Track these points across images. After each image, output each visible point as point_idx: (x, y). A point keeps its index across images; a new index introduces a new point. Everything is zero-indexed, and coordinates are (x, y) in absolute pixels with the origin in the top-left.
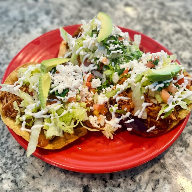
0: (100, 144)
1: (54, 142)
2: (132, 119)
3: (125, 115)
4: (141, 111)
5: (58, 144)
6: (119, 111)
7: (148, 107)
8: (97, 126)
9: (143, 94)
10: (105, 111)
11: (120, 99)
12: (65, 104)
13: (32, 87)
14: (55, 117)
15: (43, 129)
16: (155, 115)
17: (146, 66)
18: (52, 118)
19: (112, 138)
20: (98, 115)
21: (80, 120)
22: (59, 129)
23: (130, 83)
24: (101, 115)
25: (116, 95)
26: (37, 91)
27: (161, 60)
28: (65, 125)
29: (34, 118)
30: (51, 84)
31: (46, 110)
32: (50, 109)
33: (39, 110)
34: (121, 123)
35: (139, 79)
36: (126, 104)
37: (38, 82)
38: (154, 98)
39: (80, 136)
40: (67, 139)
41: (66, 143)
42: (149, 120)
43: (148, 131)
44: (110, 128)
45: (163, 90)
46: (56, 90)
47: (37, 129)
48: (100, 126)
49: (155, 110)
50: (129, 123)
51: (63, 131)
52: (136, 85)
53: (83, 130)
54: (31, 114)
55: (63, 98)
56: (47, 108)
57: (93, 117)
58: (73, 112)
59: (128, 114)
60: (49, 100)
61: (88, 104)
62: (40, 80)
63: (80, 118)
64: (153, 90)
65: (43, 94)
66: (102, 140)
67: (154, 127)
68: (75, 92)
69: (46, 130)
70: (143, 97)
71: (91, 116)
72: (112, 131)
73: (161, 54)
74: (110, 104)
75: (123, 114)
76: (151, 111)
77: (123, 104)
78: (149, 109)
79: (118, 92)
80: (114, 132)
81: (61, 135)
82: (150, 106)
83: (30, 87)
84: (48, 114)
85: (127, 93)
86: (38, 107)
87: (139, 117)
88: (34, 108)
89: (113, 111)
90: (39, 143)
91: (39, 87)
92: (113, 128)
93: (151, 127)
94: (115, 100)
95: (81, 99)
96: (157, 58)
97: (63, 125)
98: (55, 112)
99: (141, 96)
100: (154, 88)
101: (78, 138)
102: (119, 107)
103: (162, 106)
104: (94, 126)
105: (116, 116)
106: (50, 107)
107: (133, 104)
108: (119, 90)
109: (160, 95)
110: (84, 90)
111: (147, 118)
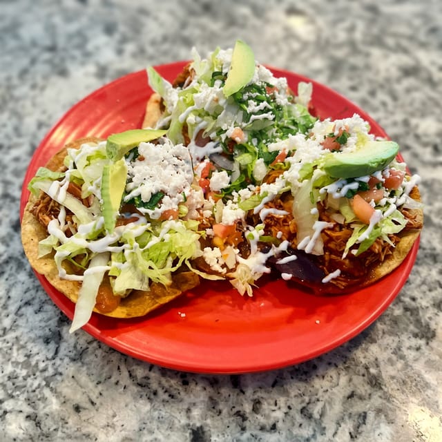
0: (224, 307)
1: (130, 303)
2: (292, 254)
3: (277, 246)
4: (311, 239)
5: (138, 307)
6: (266, 239)
7: (326, 231)
8: (220, 270)
9: (315, 203)
10: (237, 239)
11: (269, 214)
12: (155, 223)
13: (87, 188)
14: (133, 251)
15: (109, 274)
16: (340, 247)
17: (321, 147)
18: (127, 252)
19: (250, 294)
20: (223, 247)
21: (185, 256)
22: (141, 275)
23: (289, 180)
24: (229, 247)
25: (261, 206)
26: (98, 196)
27: (353, 134)
28: (153, 266)
29: (90, 252)
30: (127, 183)
31: (114, 236)
32: (125, 234)
33: (101, 235)
34: (270, 262)
35: (308, 173)
36: (279, 224)
37: (101, 178)
38: (338, 212)
39: (184, 291)
40: (158, 297)
41: (153, 305)
42: (327, 258)
43: (325, 280)
44: (245, 273)
45: (356, 196)
46: (137, 195)
47: (95, 274)
49: (340, 236)
50: (286, 264)
51: (150, 279)
52: (300, 185)
53: (192, 278)
54: (85, 244)
55: (150, 212)
56: (120, 233)
57: (213, 250)
58: (171, 241)
59: (284, 246)
60: (123, 215)
61: (202, 224)
62: (103, 175)
63: (186, 253)
64: (337, 195)
65: (109, 203)
66: (230, 297)
67: (337, 273)
68: (176, 199)
69: (115, 277)
70: (314, 210)
71: (208, 249)
72: (251, 280)
73: (354, 123)
74: (248, 224)
75: (273, 245)
76: (331, 239)
77: (275, 225)
78: (327, 234)
79: (266, 200)
80: (255, 282)
81: (145, 287)
82: (329, 229)
83: (83, 188)
84: (119, 244)
85: (283, 201)
86: (99, 230)
87: (307, 250)
88: (91, 231)
89: (253, 237)
90: (97, 305)
91: (102, 189)
92: (252, 273)
93: (332, 272)
94: (258, 215)
95: (187, 214)
96: (345, 130)
97: (150, 268)
98: (134, 240)
99: (312, 208)
100: (337, 191)
101: (181, 293)
102: (267, 230)
103: (353, 229)
104: (213, 269)
105: (259, 249)
106: (124, 230)
107: (295, 224)
108: (266, 194)
109: (351, 207)
110: (195, 196)
111: (323, 254)
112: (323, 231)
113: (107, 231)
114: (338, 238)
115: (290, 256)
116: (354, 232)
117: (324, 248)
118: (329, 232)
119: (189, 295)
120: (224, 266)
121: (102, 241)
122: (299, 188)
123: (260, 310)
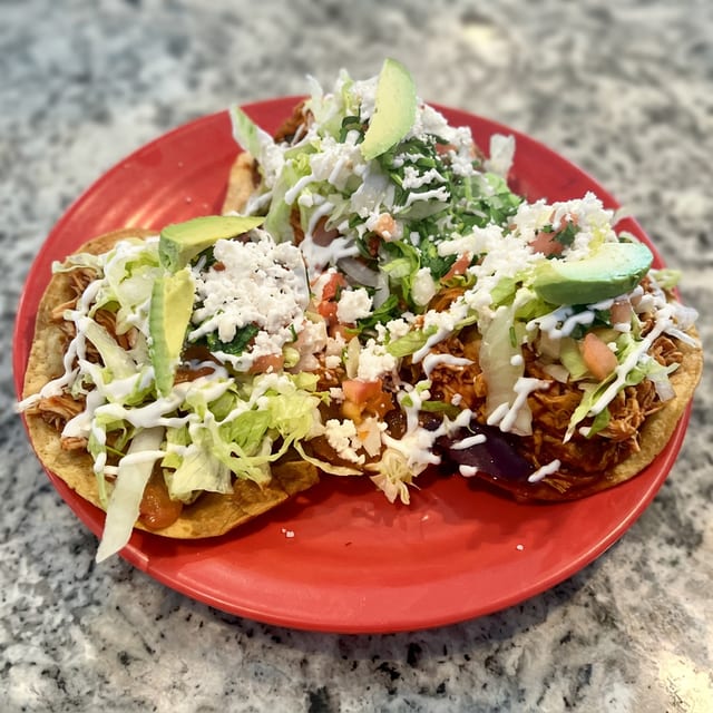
0: (361, 522)
1: (199, 513)
2: (478, 433)
3: (452, 418)
4: (510, 408)
5: (212, 521)
6: (434, 406)
7: (537, 395)
8: (355, 458)
9: (519, 348)
10: (383, 406)
11: (439, 364)
12: (241, 378)
13: (127, 317)
14: (203, 425)
15: (162, 465)
16: (560, 423)
17: (529, 249)
18: (193, 428)
19: (405, 499)
20: (358, 419)
21: (294, 436)
22: (217, 469)
23: (472, 307)
24: (369, 419)
25: (425, 348)
26: (145, 330)
27: (584, 228)
28: (239, 451)
29: (130, 427)
30: (194, 309)
31: (172, 400)
32: (191, 398)
33: (149, 399)
34: (440, 446)
35: (506, 294)
36: (457, 380)
37: (148, 302)
38: (558, 362)
39: (291, 493)
40: (246, 503)
41: (239, 517)
42: (537, 440)
43: (533, 478)
44: (398, 463)
45: (590, 336)
46: (211, 330)
47: (138, 465)
48: (363, 456)
49: (560, 404)
50: (468, 449)
51: (234, 477)
52: (493, 315)
53: (305, 472)
54: (122, 413)
55: (234, 359)
56: (179, 393)
57: (341, 424)
58: (270, 409)
59: (464, 418)
60: (187, 363)
61: (325, 379)
62: (154, 295)
63: (295, 429)
64: (556, 334)
65: (164, 343)
66: (370, 505)
67: (553, 466)
68: (278, 338)
69: (173, 470)
70: (517, 359)
71: (334, 423)
72: (407, 476)
73: (587, 207)
74: (402, 380)
75: (446, 417)
76: (545, 409)
77: (449, 383)
78: (539, 401)
79: (432, 340)
80: (414, 479)
81: (224, 488)
82: (541, 391)
83: (120, 316)
84: (180, 413)
85: (463, 342)
86: (146, 389)
87: (504, 427)
88: (131, 391)
89: (409, 401)
90: (143, 517)
91: (151, 320)
92: (409, 463)
93: (546, 464)
94: (419, 365)
95: (298, 363)
96: (570, 221)
97: (233, 455)
98: (206, 406)
99: (514, 355)
100: (557, 328)
101: (286, 497)
102: (435, 392)
103: (583, 391)
104: (343, 456)
105: (422, 423)
106: (190, 389)
107: (484, 382)
108: (433, 331)
109: (580, 353)
110: (312, 331)
111: (530, 433)
112: (531, 395)
113: (159, 392)
114: (556, 407)
115: (473, 435)
116: (585, 395)
117: (532, 424)
118: (541, 397)
119: (302, 500)
120: (361, 451)
121: (151, 408)
122: (491, 320)
123: (422, 525)
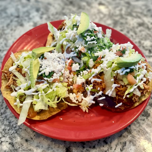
0: (77, 116)
1: (41, 114)
2: (104, 96)
3: (98, 93)
4: (111, 91)
5: (44, 116)
6: (93, 90)
8: (76, 102)
9: (113, 77)
10: (82, 90)
11: (95, 81)
12: (50, 84)
13: (24, 70)
14: (42, 94)
15: (33, 103)
16: (122, 94)
17: (115, 55)
18: (40, 95)
19: (87, 111)
20: (77, 93)
21: (62, 97)
22: (45, 103)
23: (102, 68)
24: (79, 93)
25: (92, 77)
26: (29, 73)
27: (127, 50)
29: (25, 95)
30: (40, 68)
31: (35, 89)
32: (39, 88)
33: (29, 88)
34: (95, 99)
35: (110, 65)
36: (99, 84)
37: (29, 66)
38: (122, 81)
39: (62, 110)
40: (52, 112)
41: (50, 115)
42: (117, 98)
43: (116, 107)
44: (85, 103)
45: (129, 74)
46: (43, 72)
47: (27, 103)
48: (78, 102)
49: (122, 90)
50: (102, 100)
51: (48, 106)
52: (107, 70)
53: (65, 105)
54: (24, 92)
55: (49, 79)
56: (37, 87)
57: (73, 94)
58: (57, 91)
59: (100, 93)
60: (38, 80)
61: (69, 84)
62: (30, 65)
63: (62, 95)
64: (121, 74)
65: (33, 76)
66: (79, 112)
67: (121, 104)
68: (58, 75)
69: (35, 105)
70: (113, 80)
71: (71, 94)
72: (87, 106)
73: (128, 45)
74: (86, 84)
75: (96, 93)
76: (119, 91)
77: (97, 85)
79: (93, 75)
80: (89, 107)
81: (47, 109)
82: (118, 87)
83: (23, 69)
84: (37, 91)
85: (100, 76)
86: (29, 86)
87: (109, 95)
88: (26, 87)
89: (88, 90)
90: (28, 115)
91: (30, 70)
92: (88, 103)
93: (119, 103)
94: (90, 81)
95: (63, 80)
96: (124, 48)
97: (49, 101)
98: (42, 90)
99: (112, 79)
100: (121, 73)
101: (60, 111)
102: (94, 87)
103: (128, 87)
104: (73, 101)
105: (91, 94)
106: (39, 86)
107: (105, 85)
108: (93, 73)
109: (126, 78)
110: (66, 73)
111: (115, 97)
112: (116, 88)
113: (32, 87)
115: (102, 97)
116: (128, 88)
117: (116, 94)
119: (64, 111)
121: (30, 90)
122: (107, 71)
123: (91, 117)
